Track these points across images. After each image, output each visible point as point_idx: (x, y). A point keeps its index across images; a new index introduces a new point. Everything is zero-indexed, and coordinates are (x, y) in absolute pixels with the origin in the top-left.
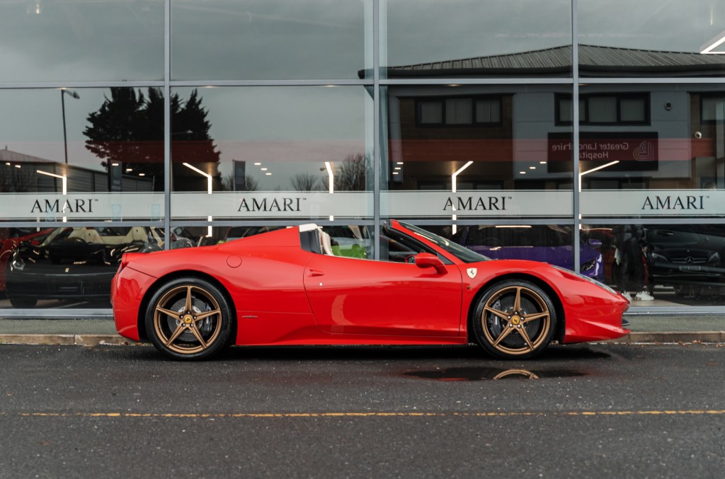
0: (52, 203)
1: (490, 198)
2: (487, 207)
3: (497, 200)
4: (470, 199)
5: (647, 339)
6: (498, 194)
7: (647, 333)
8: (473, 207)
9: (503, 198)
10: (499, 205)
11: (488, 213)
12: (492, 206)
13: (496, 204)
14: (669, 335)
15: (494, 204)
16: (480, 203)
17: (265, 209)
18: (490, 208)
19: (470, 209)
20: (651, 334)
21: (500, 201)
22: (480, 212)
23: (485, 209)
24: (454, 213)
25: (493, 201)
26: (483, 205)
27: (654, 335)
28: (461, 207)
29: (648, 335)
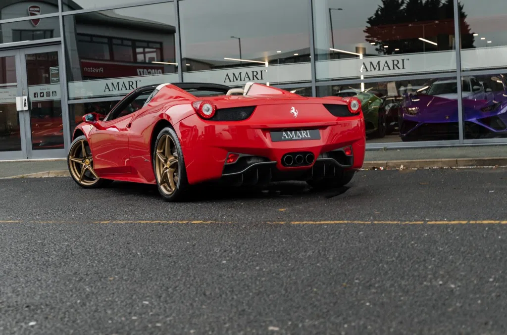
0: (115, 85)
1: (393, 61)
2: (391, 67)
3: (398, 62)
4: (379, 62)
5: (470, 164)
6: (399, 57)
7: (471, 159)
8: (381, 68)
9: (403, 60)
10: (400, 65)
11: (392, 72)
12: (395, 66)
13: (398, 65)
14: (489, 160)
15: (396, 65)
16: (386, 65)
17: (241, 80)
18: (394, 69)
19: (379, 70)
20: (474, 160)
21: (401, 62)
22: (386, 72)
23: (390, 69)
24: (362, 74)
25: (396, 63)
26: (388, 66)
27: (476, 160)
28: (373, 69)
29: (471, 161)
